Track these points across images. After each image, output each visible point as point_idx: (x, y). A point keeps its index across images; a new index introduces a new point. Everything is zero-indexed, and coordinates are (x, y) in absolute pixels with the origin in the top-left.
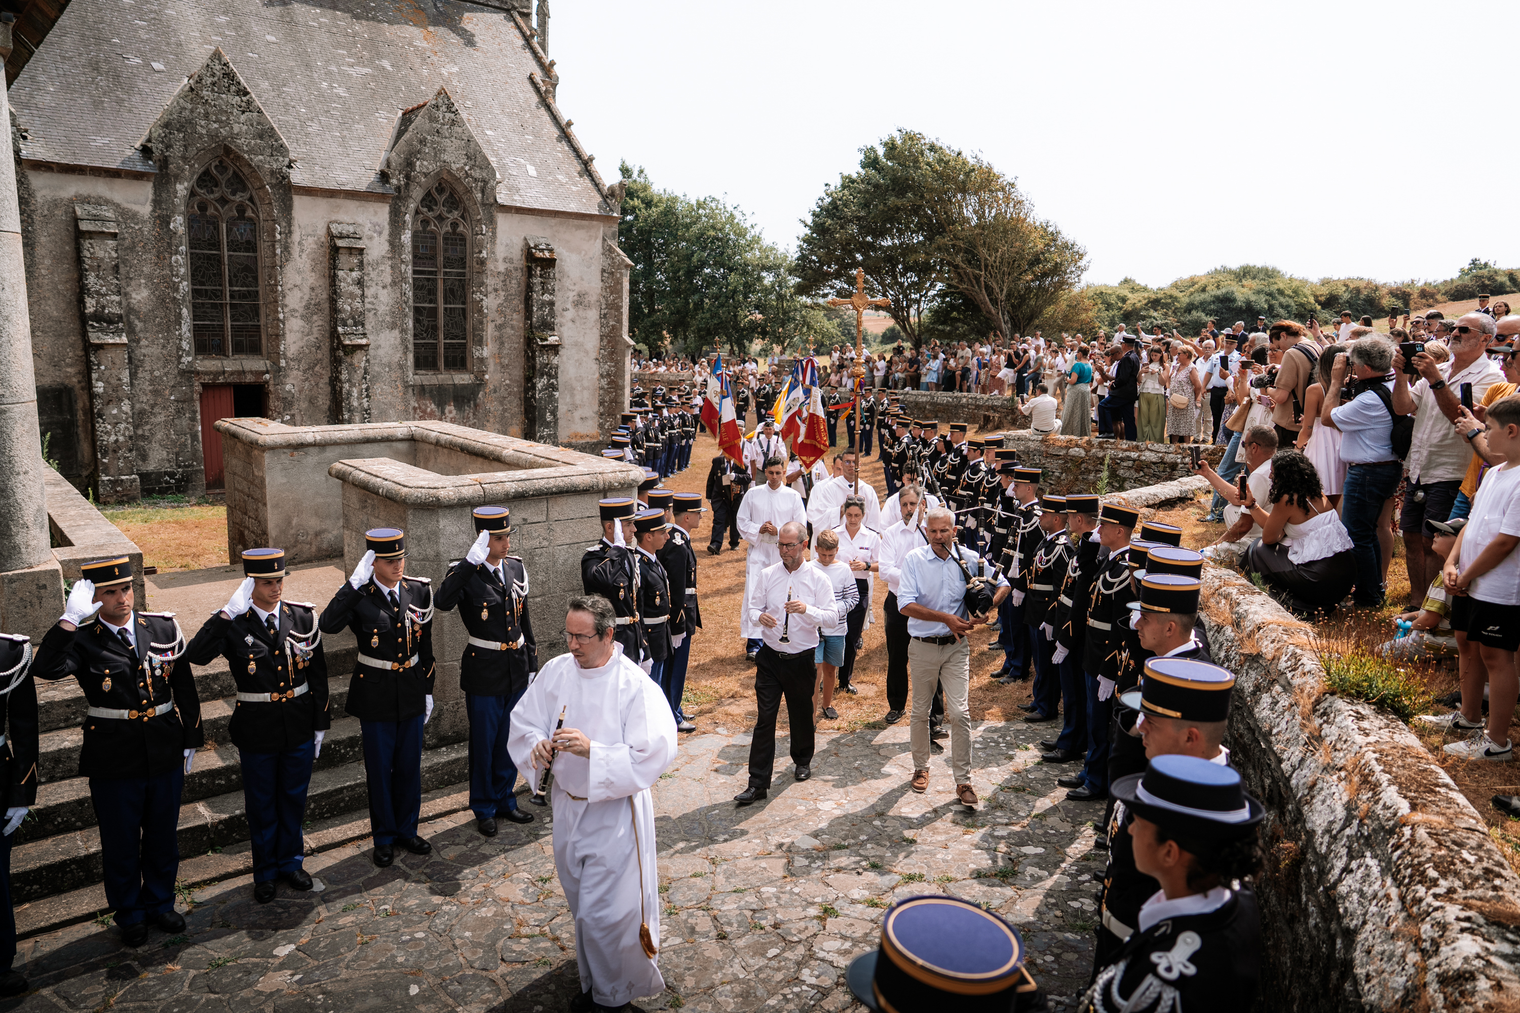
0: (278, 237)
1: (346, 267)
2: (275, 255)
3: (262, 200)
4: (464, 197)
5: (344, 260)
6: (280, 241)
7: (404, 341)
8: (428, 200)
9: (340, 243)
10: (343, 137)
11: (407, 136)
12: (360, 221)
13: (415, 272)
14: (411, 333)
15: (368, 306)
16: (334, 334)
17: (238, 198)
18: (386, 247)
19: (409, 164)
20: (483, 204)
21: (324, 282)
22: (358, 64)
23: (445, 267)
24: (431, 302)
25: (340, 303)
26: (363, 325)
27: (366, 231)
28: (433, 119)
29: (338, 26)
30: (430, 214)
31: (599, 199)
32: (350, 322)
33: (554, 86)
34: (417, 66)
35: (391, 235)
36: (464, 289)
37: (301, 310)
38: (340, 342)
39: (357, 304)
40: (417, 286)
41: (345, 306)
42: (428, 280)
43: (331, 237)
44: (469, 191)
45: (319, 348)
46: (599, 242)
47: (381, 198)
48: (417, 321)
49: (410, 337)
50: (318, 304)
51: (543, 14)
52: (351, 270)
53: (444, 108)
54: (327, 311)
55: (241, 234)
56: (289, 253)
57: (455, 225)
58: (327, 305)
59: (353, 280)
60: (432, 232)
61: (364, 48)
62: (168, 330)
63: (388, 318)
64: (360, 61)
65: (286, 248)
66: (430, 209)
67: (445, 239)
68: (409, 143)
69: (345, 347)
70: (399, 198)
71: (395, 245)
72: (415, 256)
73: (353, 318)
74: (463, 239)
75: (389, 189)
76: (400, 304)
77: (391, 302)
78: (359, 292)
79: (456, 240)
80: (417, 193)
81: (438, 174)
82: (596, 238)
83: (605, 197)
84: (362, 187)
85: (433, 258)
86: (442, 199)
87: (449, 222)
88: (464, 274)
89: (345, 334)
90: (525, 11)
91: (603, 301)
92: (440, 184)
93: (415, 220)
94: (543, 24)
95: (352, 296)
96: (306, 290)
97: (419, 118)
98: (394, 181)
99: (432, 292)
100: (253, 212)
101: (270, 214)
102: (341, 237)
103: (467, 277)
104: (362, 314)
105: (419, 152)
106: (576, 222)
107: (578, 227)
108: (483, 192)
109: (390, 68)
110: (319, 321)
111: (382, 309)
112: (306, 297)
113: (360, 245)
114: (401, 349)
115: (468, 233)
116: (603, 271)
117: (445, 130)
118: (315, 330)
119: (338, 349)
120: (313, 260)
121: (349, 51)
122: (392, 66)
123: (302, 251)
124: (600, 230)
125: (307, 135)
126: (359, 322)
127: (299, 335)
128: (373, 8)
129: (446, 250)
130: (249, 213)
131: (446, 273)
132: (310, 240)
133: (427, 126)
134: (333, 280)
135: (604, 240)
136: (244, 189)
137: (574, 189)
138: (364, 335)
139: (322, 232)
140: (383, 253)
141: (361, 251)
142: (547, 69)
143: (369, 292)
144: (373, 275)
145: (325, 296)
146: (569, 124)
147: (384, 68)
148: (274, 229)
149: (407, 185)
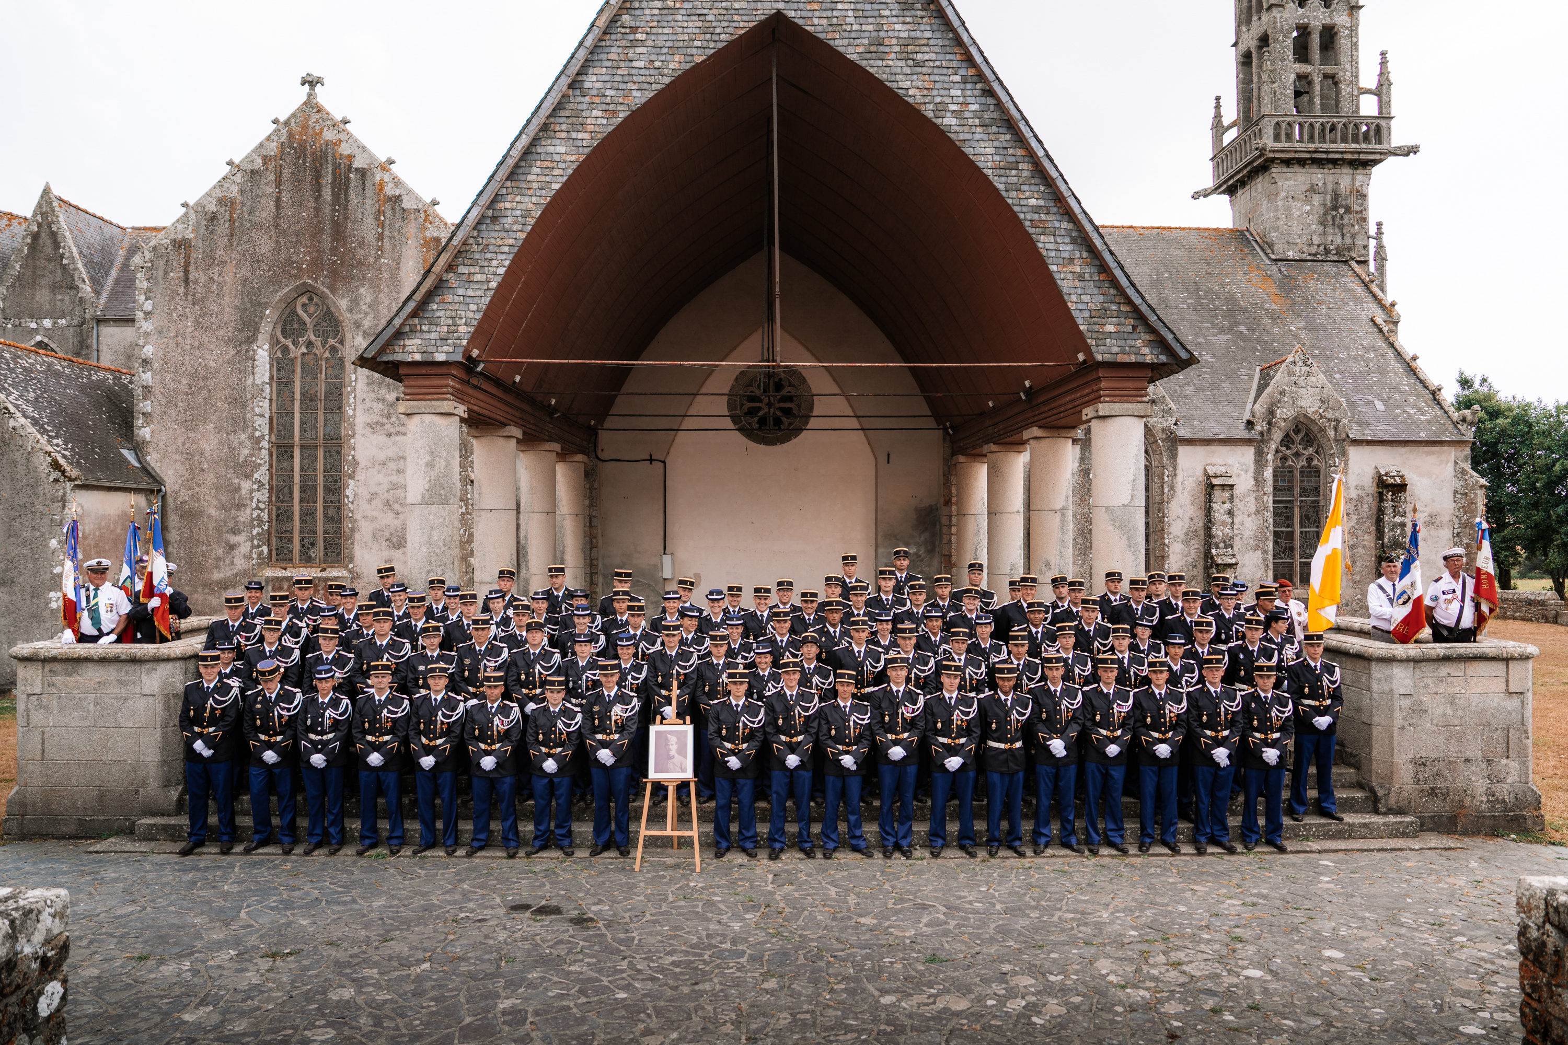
0: (1166, 479)
1: (1220, 500)
2: (1163, 493)
3: (1154, 451)
4: (1319, 436)
5: (1218, 495)
6: (1167, 482)
7: (1265, 560)
8: (1287, 441)
9: (1215, 481)
10: (1214, 395)
11: (1268, 390)
12: (1230, 462)
13: (1275, 502)
14: (1271, 553)
15: (1236, 532)
16: (1208, 555)
18: (1251, 482)
19: (1271, 413)
20: (1336, 440)
21: (1201, 514)
22: (1220, 333)
23: (1301, 496)
24: (1288, 526)
25: (1214, 530)
26: (1232, 547)
27: (1234, 471)
28: (1290, 373)
29: (1201, 304)
30: (1288, 452)
31: (1449, 425)
32: (1222, 545)
33: (1396, 323)
34: (1268, 327)
35: (1255, 472)
36: (1317, 512)
37: (1182, 537)
38: (1213, 561)
39: (1228, 531)
40: (1276, 514)
41: (1217, 531)
42: (1286, 508)
43: (1208, 477)
44: (1323, 430)
45: (1195, 566)
46: (1451, 465)
47: (1248, 442)
48: (1276, 543)
49: (1270, 557)
50: (1196, 531)
51: (1381, 258)
52: (1224, 503)
53: (1301, 363)
54: (1202, 537)
56: (1174, 491)
57: (1309, 459)
58: (1202, 532)
59: (1225, 511)
60: (1290, 466)
61: (1224, 318)
62: (1085, 554)
63: (1252, 542)
64: (1222, 331)
65: (1172, 488)
66: (1288, 448)
67: (1301, 472)
68: (1271, 396)
69: (1217, 565)
70: (1262, 441)
71: (1258, 480)
72: (1275, 489)
73: (1224, 542)
74: (1317, 471)
75: (1255, 434)
76: (1262, 530)
77: (1255, 528)
78: (1230, 520)
79: (1312, 472)
80: (1277, 436)
81: (1295, 418)
82: (1448, 462)
83: (1455, 423)
84: (1233, 434)
85: (1291, 488)
86: (1298, 438)
87: (1305, 457)
88: (1318, 502)
89: (1217, 555)
90: (1362, 259)
91: (1456, 521)
92: (1297, 426)
93: (1275, 458)
94: (1381, 268)
95: (1224, 524)
96: (1187, 520)
97: (1279, 373)
98: (1258, 428)
99: (1290, 518)
100: (1147, 461)
101: (1160, 462)
103: (1322, 503)
104: (1231, 538)
105: (1279, 402)
106: (1426, 449)
107: (1428, 454)
108: (1336, 430)
109: (1246, 332)
110: (1196, 545)
111: (1248, 533)
112: (1186, 526)
113: (1231, 482)
114: (1262, 567)
115: (1322, 466)
116: (1456, 492)
117: (1301, 382)
118: (1192, 552)
119: (1211, 567)
120: (1193, 496)
121: (1212, 323)
122: (1248, 330)
123: (1184, 489)
124: (1451, 454)
125: (1186, 397)
126: (1229, 546)
127: (1180, 556)
128: (1229, 284)
129: (1302, 481)
131: (1301, 501)
132: (1191, 480)
133: (1286, 379)
134: (1208, 511)
135: (1456, 463)
137: (1423, 418)
138: (1233, 555)
139: (1200, 473)
140: (1249, 487)
141: (1232, 487)
142: (1388, 309)
143: (1237, 520)
144: (1240, 505)
145: (1201, 524)
146: (1414, 358)
147: (1242, 333)
148: (1163, 474)
149: (1269, 430)
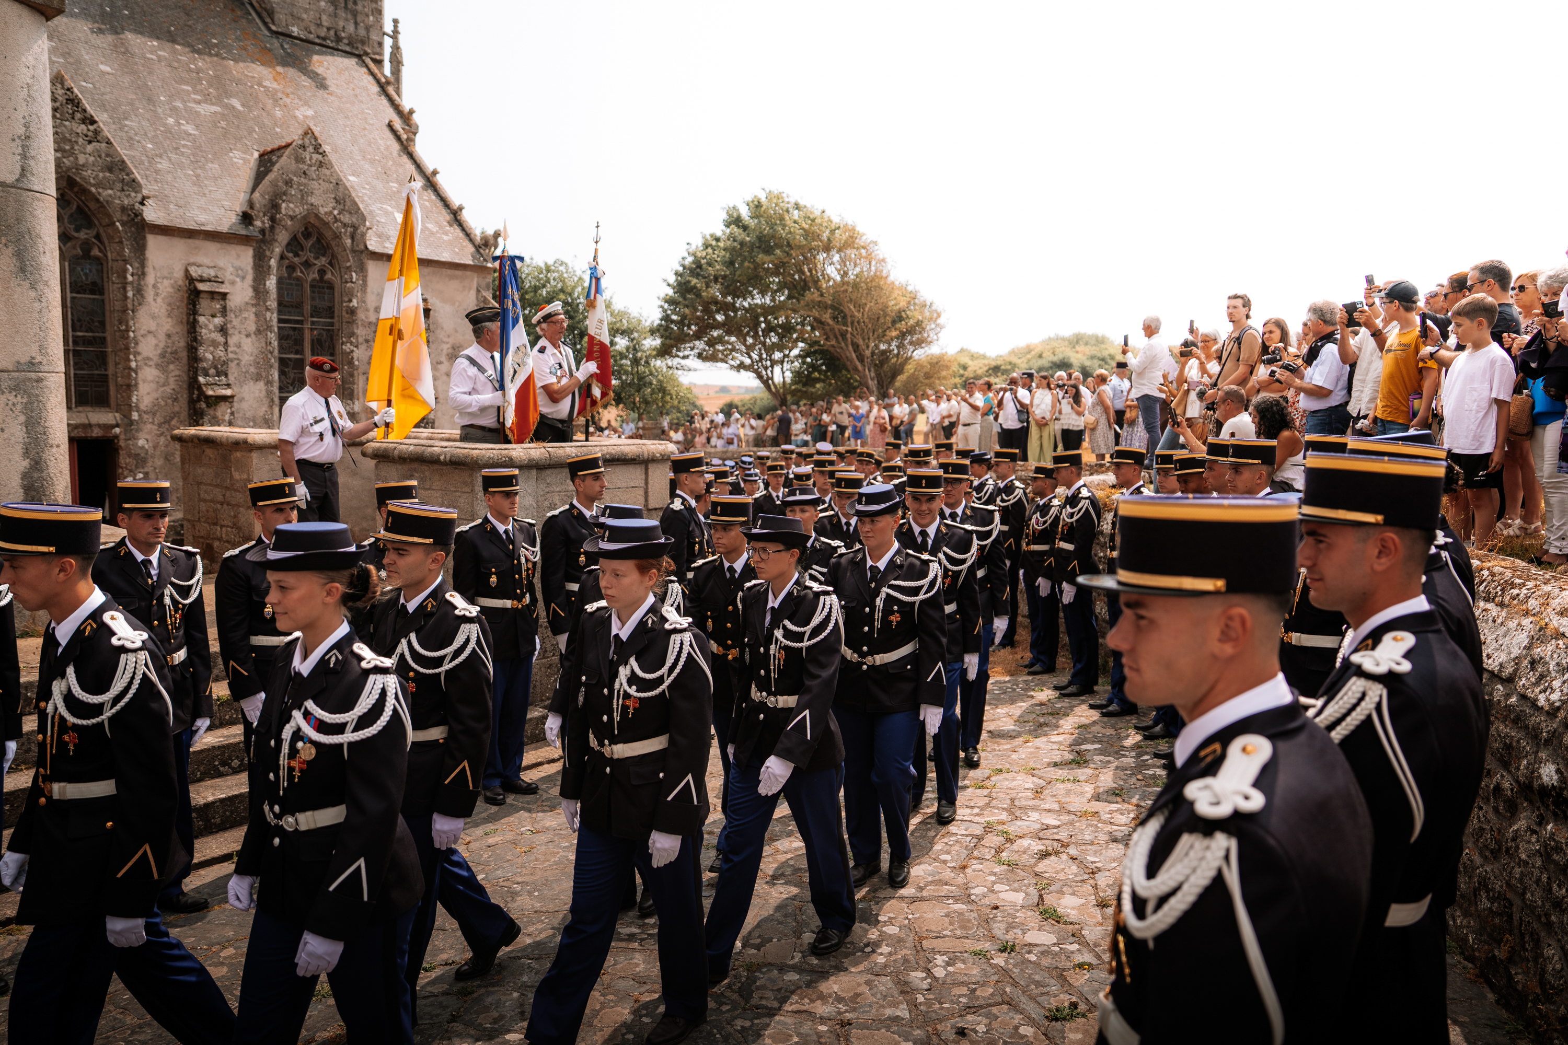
0: (130, 278)
1: (208, 312)
2: (126, 298)
3: (110, 238)
4: (333, 243)
5: (204, 304)
6: (132, 283)
7: (269, 393)
8: (294, 245)
9: (201, 287)
10: (197, 176)
11: (270, 177)
12: (221, 263)
13: (280, 321)
14: (276, 385)
15: (231, 356)
16: (193, 385)
17: (82, 235)
18: (250, 293)
19: (274, 206)
20: (353, 251)
21: (182, 329)
22: (205, 101)
23: (312, 316)
24: (297, 353)
25: (201, 350)
26: (226, 375)
27: (228, 275)
28: (299, 160)
29: (179, 60)
30: (296, 260)
31: (471, 249)
32: (212, 371)
33: (415, 134)
34: (269, 107)
35: (255, 280)
36: (332, 339)
37: (156, 359)
38: (201, 394)
39: (220, 352)
40: (282, 338)
41: (206, 354)
42: (294, 329)
43: (190, 279)
44: (337, 236)
45: (176, 400)
46: (473, 293)
47: (244, 240)
48: (282, 373)
49: (276, 389)
50: (174, 353)
51: (397, 62)
52: (213, 316)
53: (311, 149)
54: (185, 360)
55: (86, 275)
56: (143, 296)
57: (322, 272)
58: (184, 354)
59: (215, 327)
60: (298, 279)
61: (210, 85)
63: (252, 369)
64: (207, 99)
65: (139, 291)
66: (296, 254)
67: (312, 286)
68: (274, 184)
69: (208, 398)
70: (263, 241)
71: (259, 291)
72: (280, 304)
73: (216, 368)
74: (331, 286)
75: (253, 231)
76: (265, 354)
77: (256, 352)
78: (222, 340)
79: (323, 287)
80: (283, 237)
81: (305, 217)
82: (470, 289)
83: (477, 248)
84: (224, 228)
85: (299, 306)
86: (308, 243)
87: (316, 269)
88: (332, 324)
89: (207, 384)
90: (377, 57)
92: (306, 229)
93: (280, 266)
94: (396, 71)
95: (214, 344)
96: (162, 337)
97: (284, 158)
98: (258, 223)
99: (299, 342)
100: (100, 251)
101: (120, 253)
102: (202, 280)
103: (336, 327)
104: (225, 363)
105: (285, 193)
106: (449, 272)
107: (452, 278)
108: (353, 238)
109: (241, 108)
110: (176, 371)
111: (246, 359)
112: (162, 345)
113: (223, 289)
114: (266, 402)
115: (337, 281)
117: (312, 172)
118: (172, 380)
119: (199, 400)
120: (169, 304)
121: (194, 87)
122: (243, 105)
123: (157, 294)
124: (474, 280)
125: (157, 172)
126: (222, 372)
127: (153, 385)
128: (216, 45)
129: (313, 299)
130: (96, 252)
131: (313, 323)
132: (166, 283)
133: (293, 166)
134: (192, 328)
135: (478, 291)
136: (90, 225)
137: (445, 238)
138: (228, 386)
139: (179, 274)
140: (247, 299)
141: (224, 296)
142: (406, 117)
143: (232, 341)
144: (236, 322)
145: (182, 344)
146: (435, 173)
147: (234, 108)
148: (126, 270)
149: (272, 228)
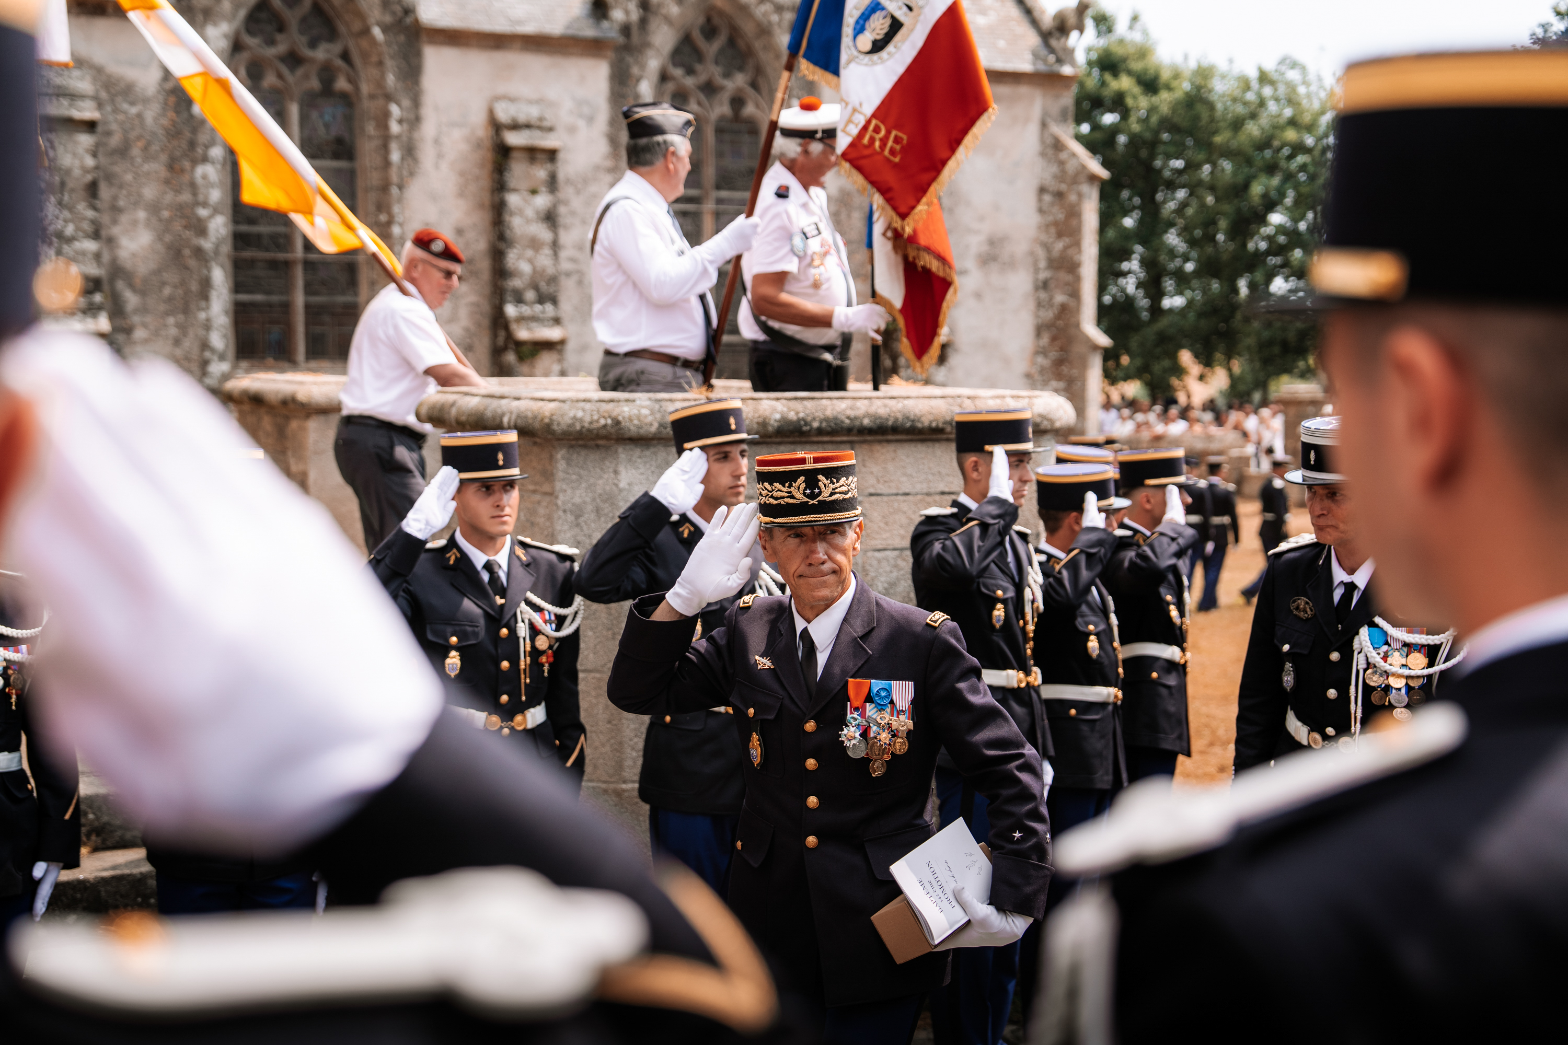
0: (395, 128)
1: (524, 185)
2: (387, 164)
3: (365, 56)
4: (757, 45)
5: (518, 172)
6: (398, 137)
9: (513, 139)
12: (552, 94)
15: (565, 265)
16: (498, 321)
17: (321, 54)
18: (603, 146)
23: (718, 187)
25: (512, 257)
26: (554, 301)
27: (563, 115)
31: (1032, 39)
32: (530, 295)
35: (611, 122)
38: (509, 336)
39: (544, 260)
41: (521, 263)
43: (497, 127)
45: (469, 348)
46: (1033, 129)
47: (593, 48)
52: (534, 192)
54: (486, 275)
55: (327, 126)
56: (416, 160)
57: (737, 102)
58: (485, 264)
59: (538, 213)
62: (186, 311)
65: (410, 151)
66: (690, 71)
67: (719, 131)
69: (519, 344)
70: (627, 47)
73: (536, 288)
74: (754, 130)
75: (609, 30)
78: (548, 236)
79: (741, 131)
80: (664, 38)
82: (1027, 121)
83: (1046, 36)
84: (556, 27)
86: (712, 49)
87: (726, 96)
89: (521, 319)
91: (1041, 253)
92: (709, 20)
95: (535, 244)
98: (617, 15)
100: (350, 80)
101: (380, 83)
102: (515, 126)
104: (553, 280)
110: (470, 295)
113: (548, 142)
115: (764, 119)
116: (1042, 190)
118: (463, 312)
119: (505, 349)
120: (462, 174)
123: (440, 156)
124: (1035, 103)
126: (547, 297)
129: (720, 155)
130: (342, 84)
131: (719, 201)
132: (457, 134)
134: (498, 212)
135: (1044, 125)
136: (332, 34)
137: (981, 20)
138: (557, 321)
139: (478, 119)
140: (597, 159)
141: (551, 155)
143: (567, 238)
144: (576, 203)
145: (482, 244)
148: (387, 115)
149: (643, 22)
